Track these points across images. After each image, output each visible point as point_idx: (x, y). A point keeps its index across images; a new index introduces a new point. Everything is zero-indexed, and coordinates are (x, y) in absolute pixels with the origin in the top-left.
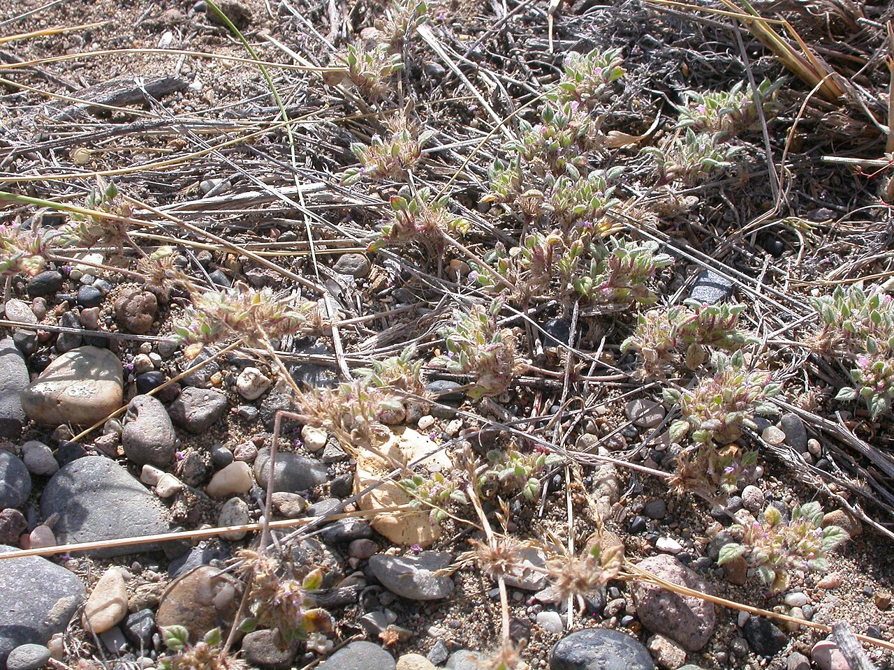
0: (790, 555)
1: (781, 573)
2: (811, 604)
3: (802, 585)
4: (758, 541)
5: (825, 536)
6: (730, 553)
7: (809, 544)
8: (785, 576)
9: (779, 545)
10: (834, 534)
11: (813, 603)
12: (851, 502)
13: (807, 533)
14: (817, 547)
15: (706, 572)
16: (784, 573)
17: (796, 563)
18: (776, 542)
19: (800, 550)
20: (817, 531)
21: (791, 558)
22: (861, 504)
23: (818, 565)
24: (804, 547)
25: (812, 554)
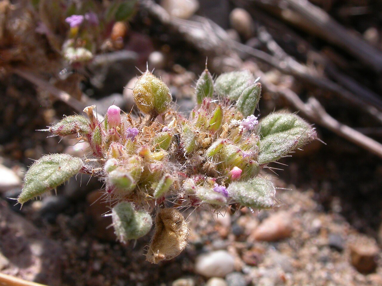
0: (189, 176)
1: (170, 218)
2: (242, 272)
3: (225, 238)
4: (115, 146)
5: (264, 133)
6: (45, 174)
7: (231, 149)
8: (179, 223)
9: (163, 153)
10: (285, 128)
11: (246, 269)
12: (304, 98)
13: (226, 127)
14: (248, 153)
15: (53, 222)
16: (177, 215)
17: (201, 192)
18: (157, 149)
19: (212, 164)
20: (247, 120)
21: (190, 183)
22: (320, 99)
23: (252, 195)
24: (219, 156)
25: (236, 169)
